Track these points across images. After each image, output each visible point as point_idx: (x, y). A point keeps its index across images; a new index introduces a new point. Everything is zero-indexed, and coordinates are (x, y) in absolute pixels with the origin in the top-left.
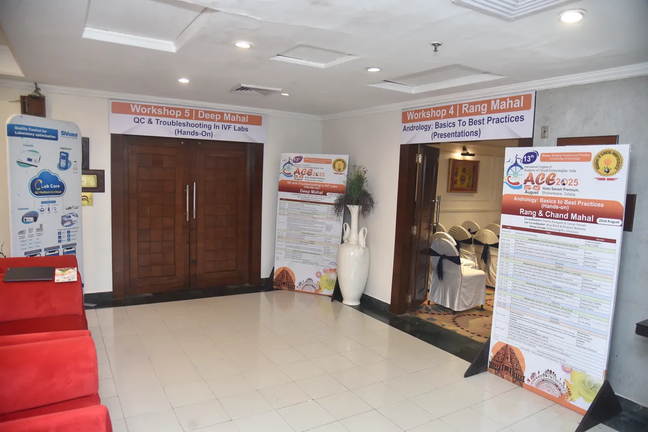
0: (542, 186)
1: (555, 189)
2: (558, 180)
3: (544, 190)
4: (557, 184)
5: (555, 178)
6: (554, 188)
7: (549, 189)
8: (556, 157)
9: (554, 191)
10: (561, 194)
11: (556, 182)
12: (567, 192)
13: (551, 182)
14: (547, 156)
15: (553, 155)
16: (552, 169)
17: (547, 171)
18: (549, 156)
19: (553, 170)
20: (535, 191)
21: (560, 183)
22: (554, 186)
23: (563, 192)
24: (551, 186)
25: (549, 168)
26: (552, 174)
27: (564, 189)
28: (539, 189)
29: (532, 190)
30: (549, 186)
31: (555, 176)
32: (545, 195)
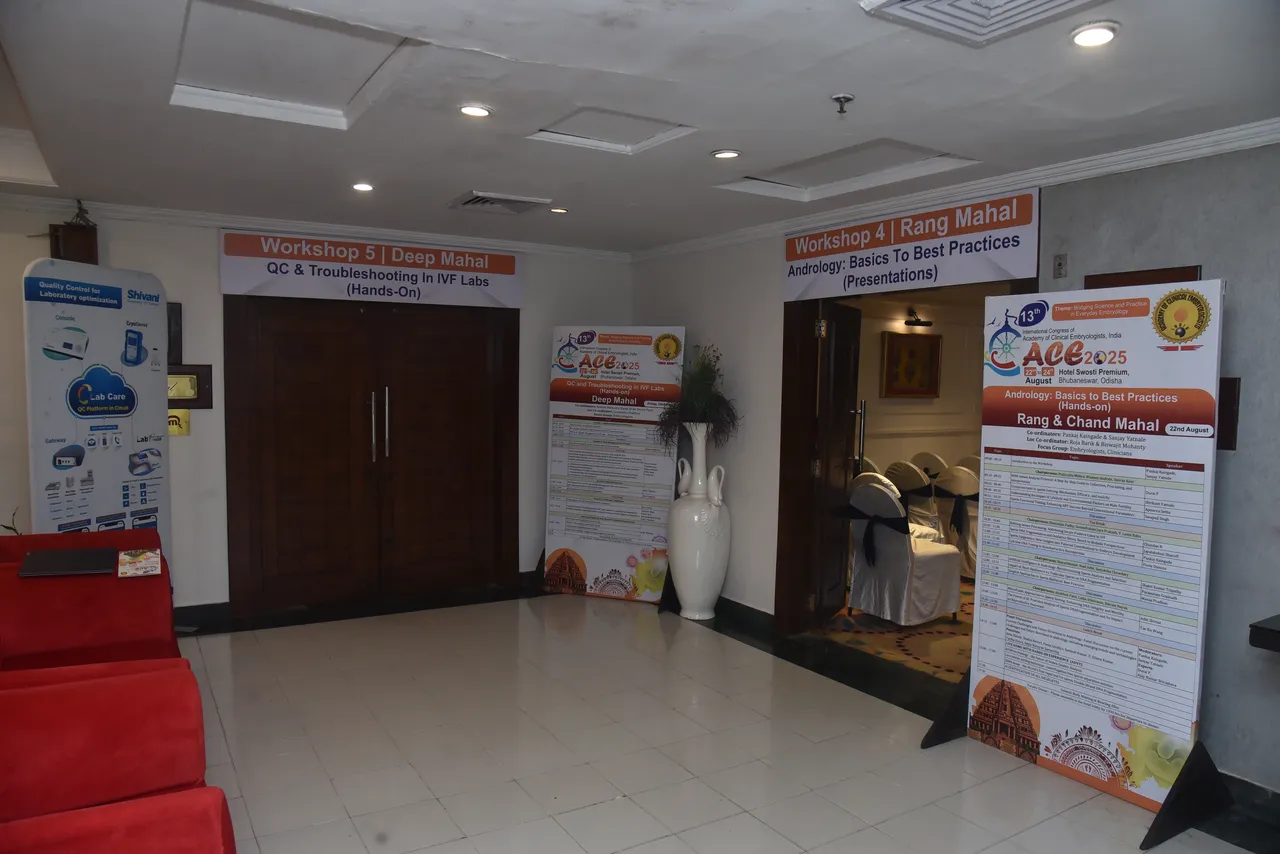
0: (1057, 368)
1: (1083, 373)
2: (1089, 355)
3: (1063, 376)
4: (1086, 362)
5: (1083, 351)
6: (1081, 370)
7: (1070, 373)
8: (1081, 311)
9: (1081, 377)
10: (1094, 381)
11: (1085, 358)
12: (1106, 376)
13: (1074, 359)
14: (1066, 308)
15: (1076, 308)
16: (1074, 333)
17: (1066, 338)
18: (1069, 309)
19: (1079, 336)
20: (1045, 378)
21: (1092, 360)
22: (1081, 366)
23: (1098, 377)
24: (1076, 367)
25: (1070, 333)
26: (1074, 344)
27: (1101, 371)
28: (1052, 374)
29: (1038, 377)
30: (1071, 368)
31: (1081, 346)
32: (1065, 385)
